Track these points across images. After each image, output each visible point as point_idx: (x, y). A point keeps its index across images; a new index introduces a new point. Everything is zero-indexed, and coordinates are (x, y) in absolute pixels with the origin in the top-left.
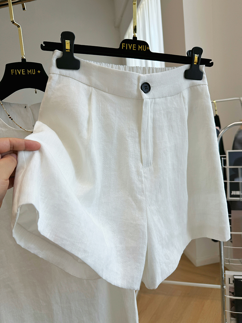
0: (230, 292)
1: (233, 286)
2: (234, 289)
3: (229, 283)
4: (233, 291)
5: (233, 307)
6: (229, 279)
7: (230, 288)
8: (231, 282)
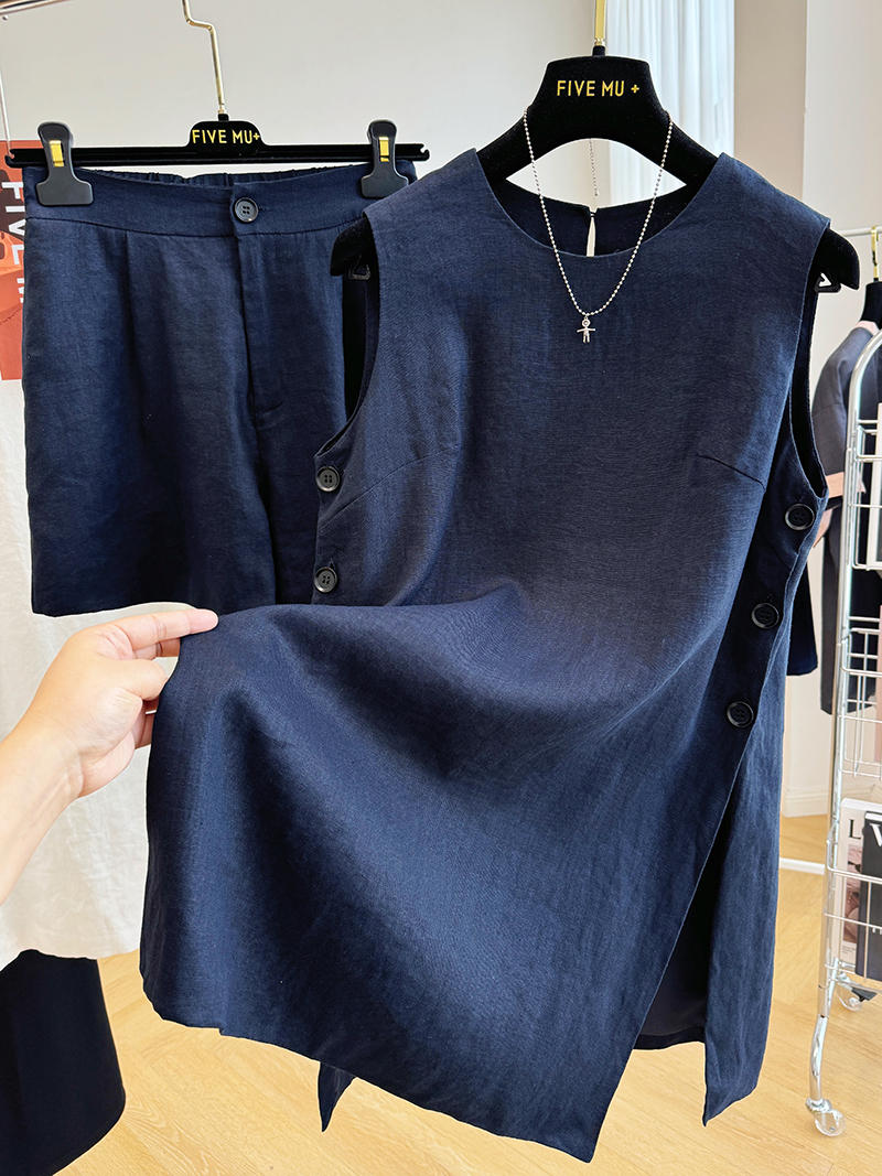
0: (850, 863)
1: (860, 844)
2: (860, 855)
3: (851, 836)
4: (859, 861)
5: (857, 909)
6: (852, 821)
7: (852, 850)
8: (858, 832)
